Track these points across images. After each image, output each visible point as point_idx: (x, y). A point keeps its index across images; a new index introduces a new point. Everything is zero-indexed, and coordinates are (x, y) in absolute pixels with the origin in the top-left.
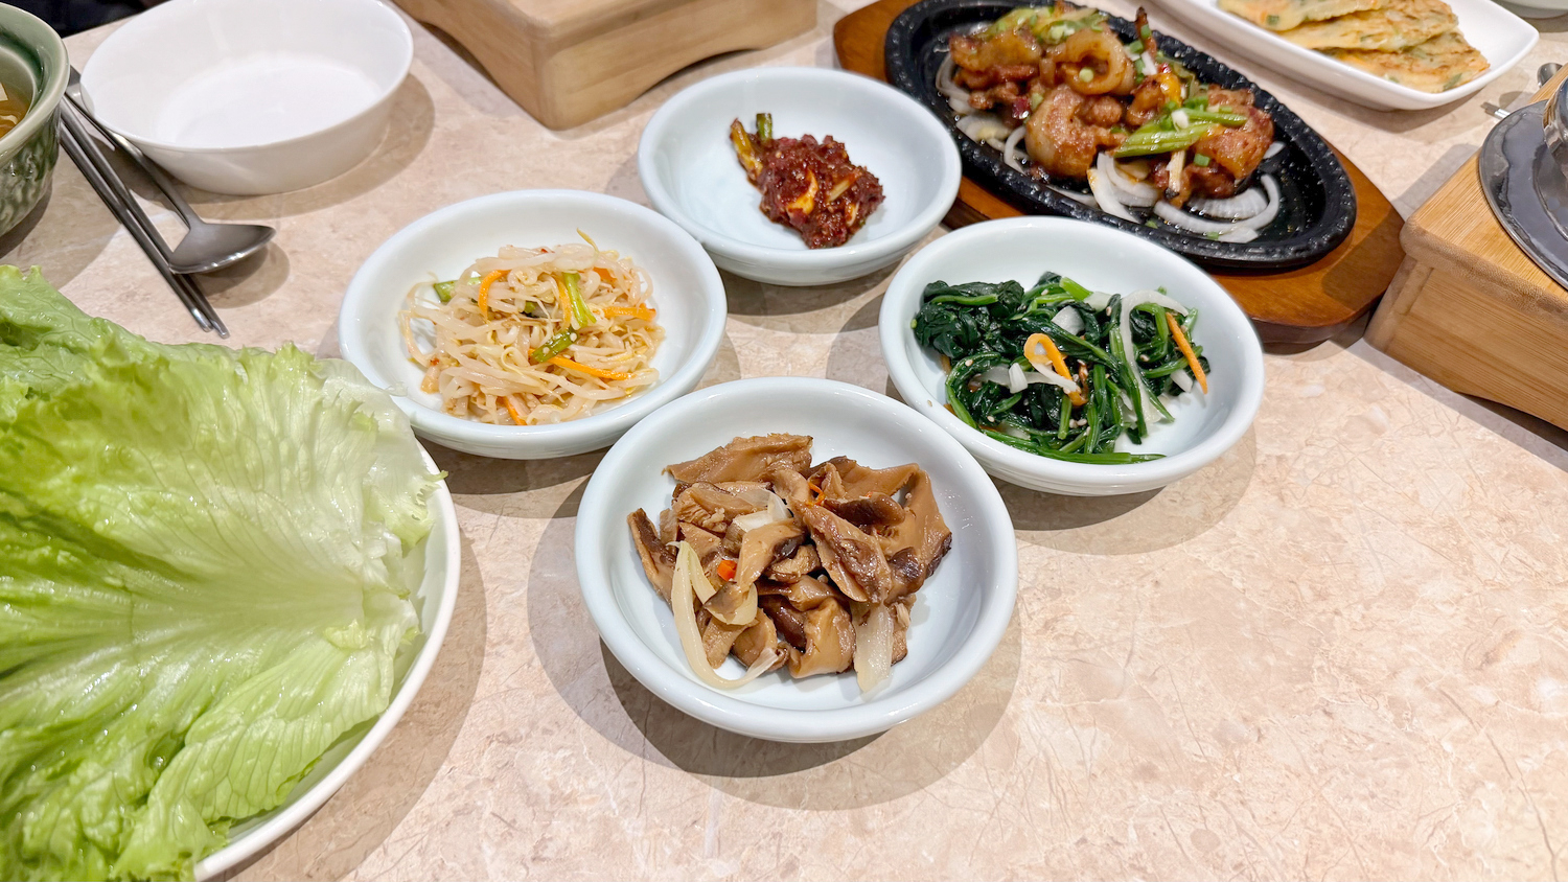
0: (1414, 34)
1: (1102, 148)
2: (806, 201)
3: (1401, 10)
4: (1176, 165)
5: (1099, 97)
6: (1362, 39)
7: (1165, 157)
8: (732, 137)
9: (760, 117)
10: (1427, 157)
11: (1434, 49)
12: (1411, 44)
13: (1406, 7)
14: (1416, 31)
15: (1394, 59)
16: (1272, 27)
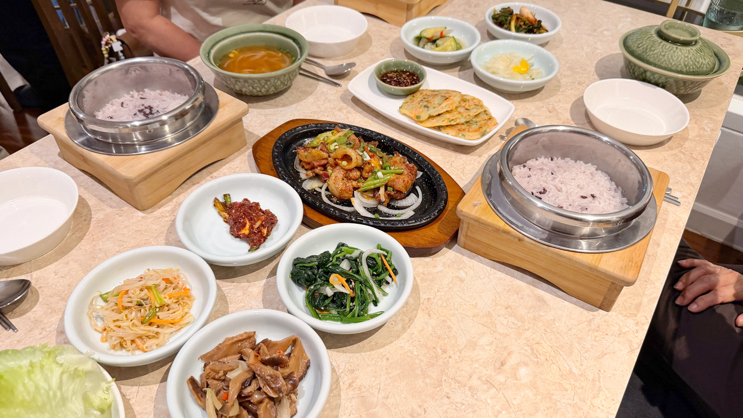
0: (468, 117)
1: (355, 189)
2: (246, 230)
3: (464, 107)
4: (382, 191)
5: (351, 170)
6: (450, 121)
7: (378, 189)
8: (215, 205)
9: (225, 196)
10: (479, 163)
11: (478, 119)
12: (468, 120)
13: (466, 105)
14: (469, 115)
15: (463, 127)
16: (418, 120)
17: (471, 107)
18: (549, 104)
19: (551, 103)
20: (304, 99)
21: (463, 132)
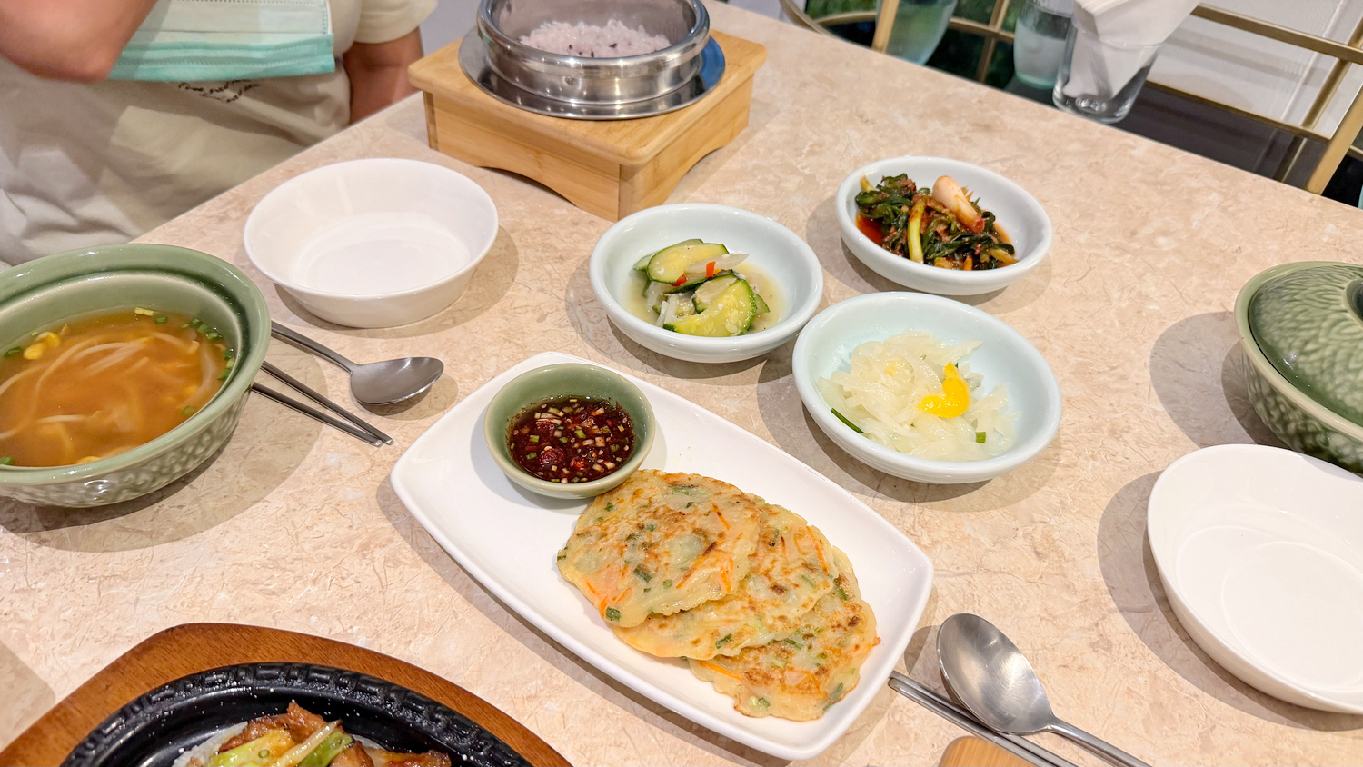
0: (779, 624)
3: (767, 573)
13: (773, 562)
14: (782, 618)
15: (766, 661)
17: (793, 577)
18: (1033, 522)
19: (1037, 517)
20: (255, 502)
21: (762, 691)
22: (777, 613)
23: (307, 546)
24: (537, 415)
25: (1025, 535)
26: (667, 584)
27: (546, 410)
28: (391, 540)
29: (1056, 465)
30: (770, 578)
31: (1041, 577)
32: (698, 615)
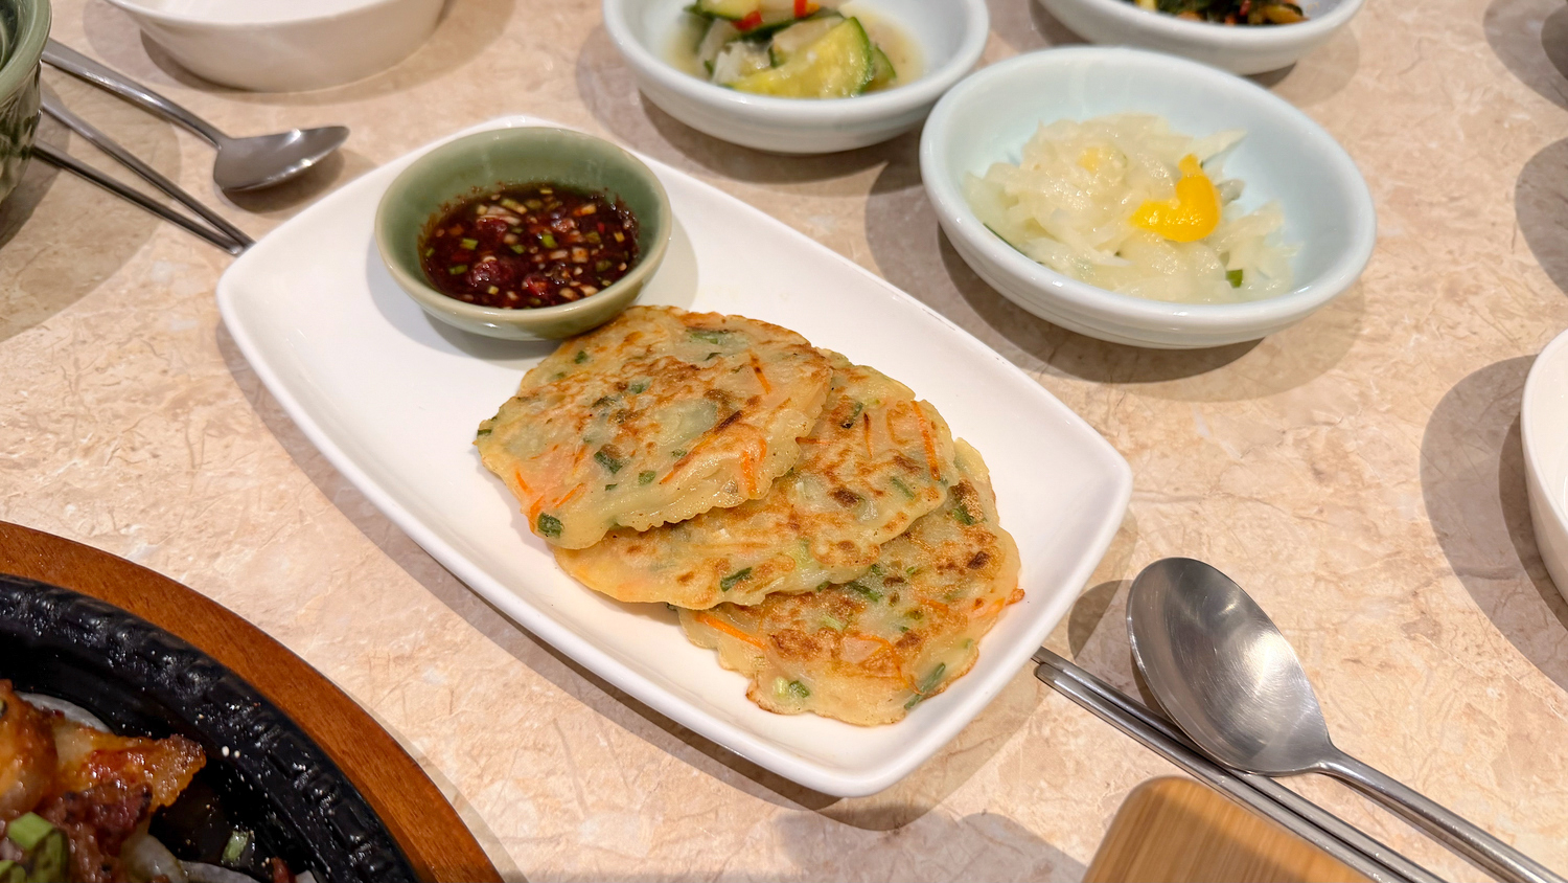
0: (839, 555)
3: (830, 471)
6: (724, 585)
13: (844, 454)
14: (846, 545)
15: (811, 617)
17: (874, 480)
18: (1313, 422)
19: (1321, 415)
20: (25, 328)
21: (797, 669)
22: (838, 536)
23: (89, 398)
24: (482, 209)
25: (1298, 443)
26: (646, 477)
27: (497, 203)
28: (222, 396)
29: (1355, 336)
30: (833, 479)
31: (1321, 511)
32: (698, 533)
